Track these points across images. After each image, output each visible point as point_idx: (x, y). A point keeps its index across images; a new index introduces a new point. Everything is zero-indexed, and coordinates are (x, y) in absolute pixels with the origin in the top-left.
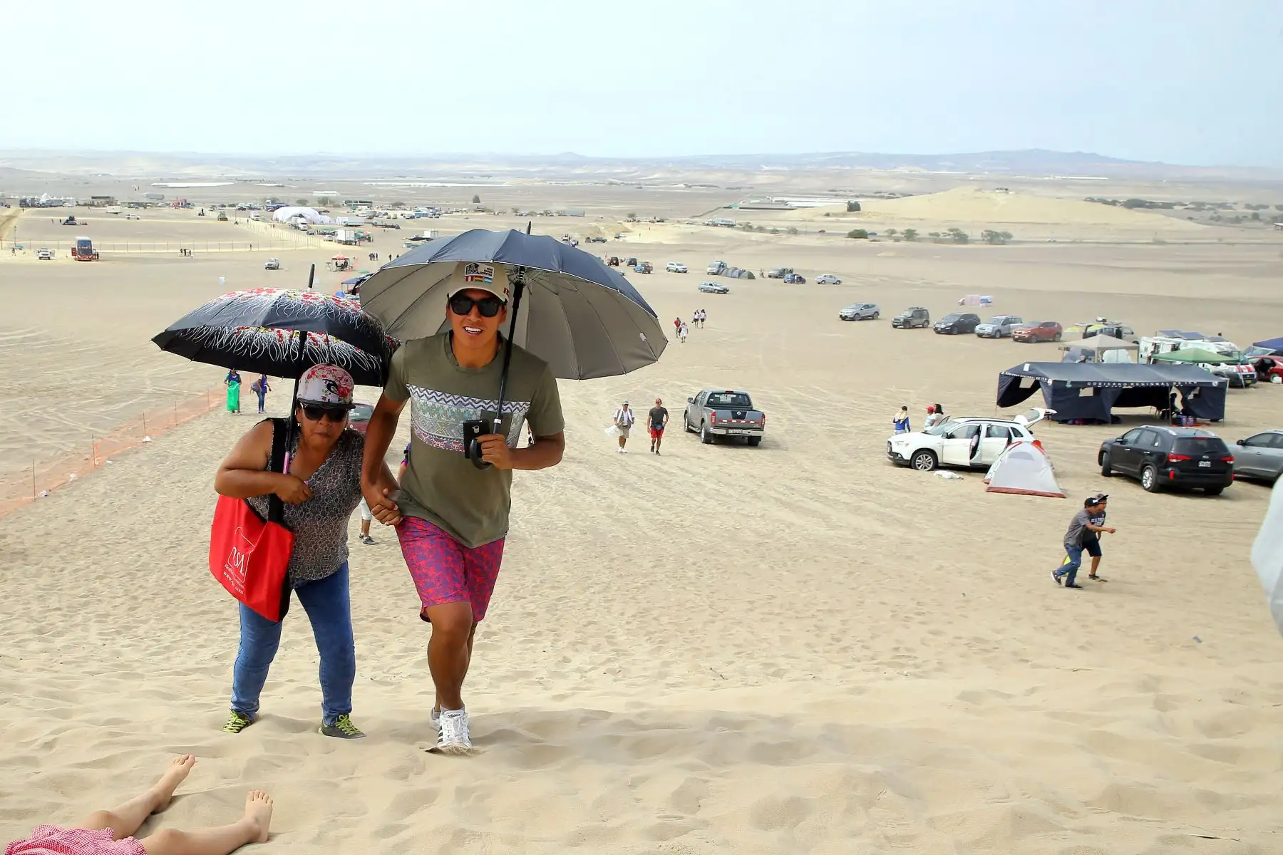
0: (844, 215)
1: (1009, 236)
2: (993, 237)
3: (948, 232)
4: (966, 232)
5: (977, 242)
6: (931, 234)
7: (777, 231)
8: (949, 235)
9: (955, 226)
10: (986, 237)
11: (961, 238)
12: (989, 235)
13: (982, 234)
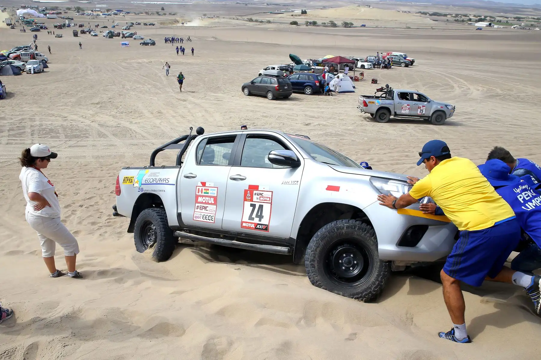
0: (299, 16)
1: (352, 24)
2: (347, 25)
3: (329, 23)
4: (336, 23)
5: (340, 27)
6: (322, 23)
7: (263, 21)
8: (329, 24)
9: (332, 20)
10: (343, 24)
11: (334, 25)
12: (344, 24)
13: (342, 23)
